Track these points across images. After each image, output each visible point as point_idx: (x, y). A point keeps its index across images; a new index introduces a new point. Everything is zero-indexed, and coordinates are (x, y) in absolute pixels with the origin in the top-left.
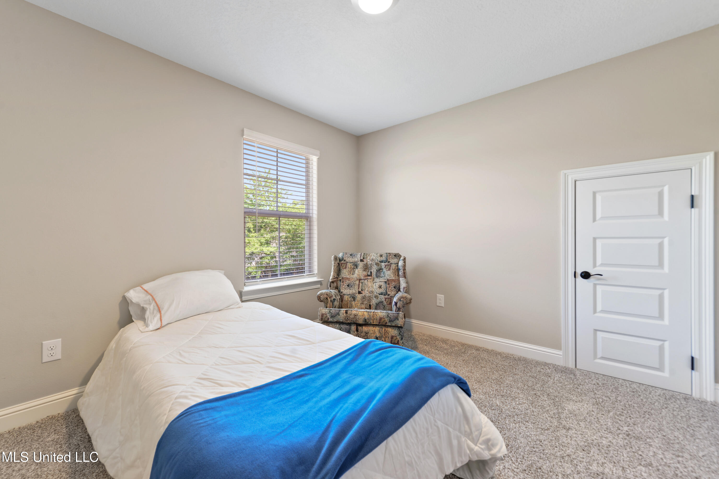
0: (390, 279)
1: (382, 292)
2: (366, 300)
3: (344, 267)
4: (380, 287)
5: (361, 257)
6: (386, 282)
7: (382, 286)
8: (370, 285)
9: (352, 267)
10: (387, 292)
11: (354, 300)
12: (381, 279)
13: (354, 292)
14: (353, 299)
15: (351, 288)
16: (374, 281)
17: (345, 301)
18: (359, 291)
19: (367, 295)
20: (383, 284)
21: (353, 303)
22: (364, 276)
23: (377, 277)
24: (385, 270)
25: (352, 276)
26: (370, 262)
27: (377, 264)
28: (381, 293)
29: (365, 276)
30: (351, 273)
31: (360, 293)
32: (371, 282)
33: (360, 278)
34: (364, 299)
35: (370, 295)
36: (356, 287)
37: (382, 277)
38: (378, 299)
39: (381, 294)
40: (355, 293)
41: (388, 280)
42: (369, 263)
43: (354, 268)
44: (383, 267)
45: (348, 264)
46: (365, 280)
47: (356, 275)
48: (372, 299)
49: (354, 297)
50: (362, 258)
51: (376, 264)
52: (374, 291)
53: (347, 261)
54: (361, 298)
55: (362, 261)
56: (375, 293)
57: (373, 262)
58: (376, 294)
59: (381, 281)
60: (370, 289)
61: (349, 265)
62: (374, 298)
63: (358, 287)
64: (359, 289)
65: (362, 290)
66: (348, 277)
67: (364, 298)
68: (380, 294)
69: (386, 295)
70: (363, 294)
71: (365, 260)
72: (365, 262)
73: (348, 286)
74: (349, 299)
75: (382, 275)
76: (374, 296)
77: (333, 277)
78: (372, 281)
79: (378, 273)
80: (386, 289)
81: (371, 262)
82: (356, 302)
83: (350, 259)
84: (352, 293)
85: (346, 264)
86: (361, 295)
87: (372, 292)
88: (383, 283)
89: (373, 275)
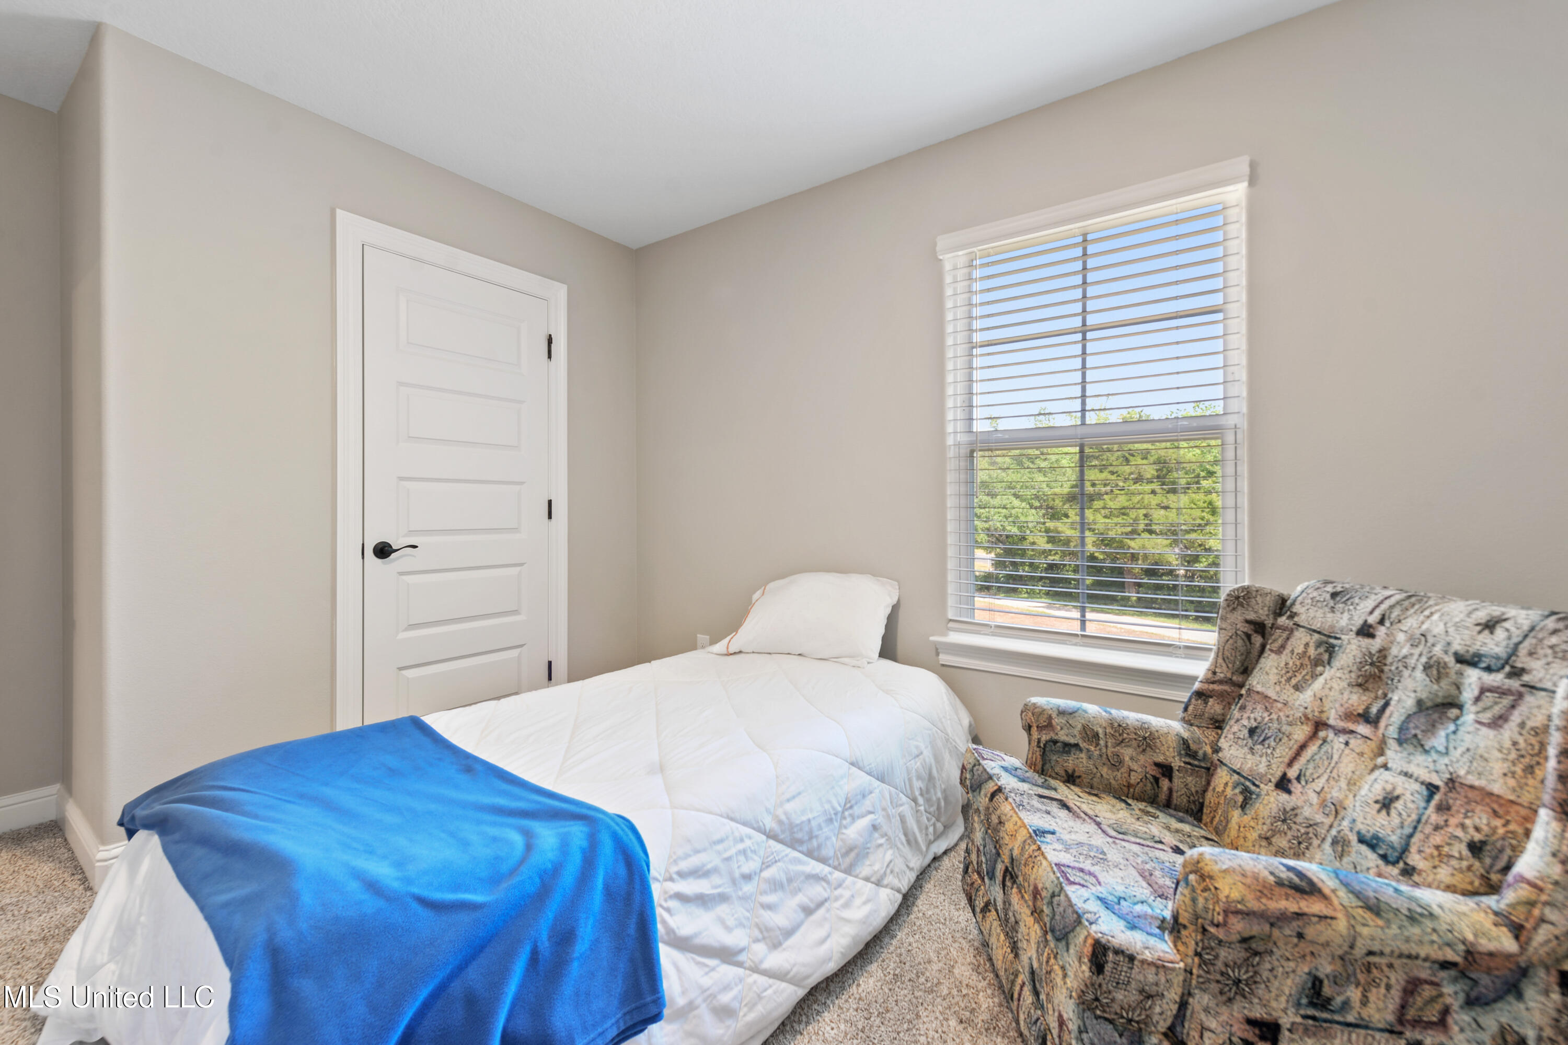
0: (1472, 780)
1: (1382, 833)
2: (1289, 834)
3: (1275, 646)
4: (1387, 803)
5: (1371, 613)
6: (1432, 789)
7: (1399, 805)
8: (1351, 767)
9: (1312, 652)
10: (1405, 849)
11: (1243, 807)
12: (1420, 758)
13: (1262, 769)
14: (1240, 799)
15: (1258, 747)
16: (1380, 760)
17: (1214, 789)
18: (1285, 775)
19: (1307, 812)
20: (1410, 792)
21: (1236, 814)
22: (1341, 710)
23: (1400, 742)
24: (1469, 717)
25: (1288, 694)
26: (1400, 648)
27: (1435, 669)
28: (1376, 837)
29: (1349, 716)
30: (1294, 681)
31: (1283, 784)
32: (1361, 754)
33: (1324, 717)
34: (1284, 821)
35: (1319, 818)
36: (1284, 752)
37: (1426, 752)
38: (1341, 857)
39: (1371, 842)
40: (1262, 776)
41: (1452, 782)
42: (1394, 651)
43: (1317, 662)
44: (1468, 695)
45: (1300, 634)
46: (1339, 731)
47: (1306, 698)
48: (1316, 842)
49: (1251, 793)
50: (1372, 620)
51: (1427, 668)
52: (1350, 811)
53: (1301, 619)
54: (1275, 810)
55: (1366, 631)
56: (1346, 823)
57: (1416, 651)
58: (1347, 831)
59: (1412, 769)
60: (1335, 793)
61: (1300, 640)
62: (1327, 846)
63: (1291, 753)
64: (1290, 764)
65: (1298, 779)
66: (1271, 693)
67: (1286, 816)
68: (1362, 840)
69: (1394, 863)
70: (1293, 797)
71: (1381, 631)
72: (1375, 645)
73: (1252, 731)
74: (1229, 792)
75: (1438, 740)
76: (1334, 832)
77: (1210, 675)
78: (1368, 754)
79: (1422, 720)
80: (1408, 830)
81: (1405, 651)
82: (1246, 819)
83: (1319, 614)
84: (1251, 770)
85: (1292, 631)
86: (1284, 796)
87: (1337, 809)
88: (1417, 786)
89: (1382, 724)
